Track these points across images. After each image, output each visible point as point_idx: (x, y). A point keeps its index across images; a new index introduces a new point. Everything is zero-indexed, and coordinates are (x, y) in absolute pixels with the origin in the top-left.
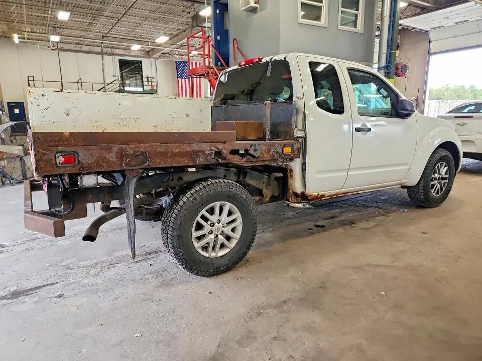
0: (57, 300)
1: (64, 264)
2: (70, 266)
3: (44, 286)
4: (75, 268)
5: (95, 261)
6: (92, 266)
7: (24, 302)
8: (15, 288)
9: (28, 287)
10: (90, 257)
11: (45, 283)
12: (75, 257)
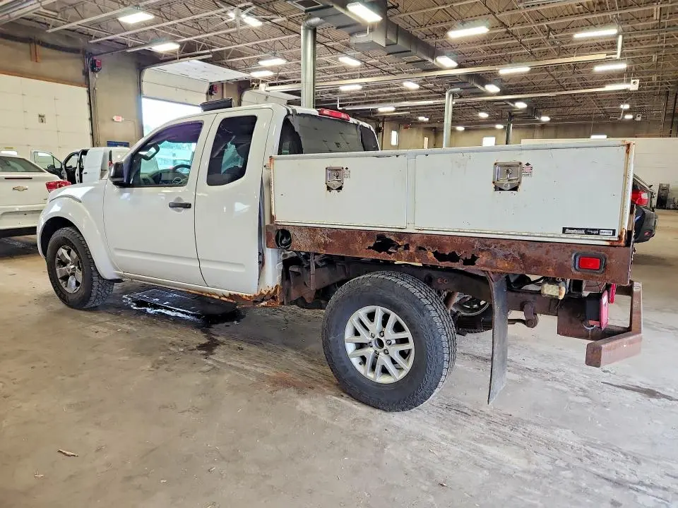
0: (610, 370)
1: (587, 400)
2: (581, 393)
3: (618, 387)
4: (576, 388)
5: (549, 384)
6: (556, 380)
7: (642, 382)
8: (652, 400)
9: (637, 395)
10: (550, 390)
11: (617, 389)
12: (567, 400)
